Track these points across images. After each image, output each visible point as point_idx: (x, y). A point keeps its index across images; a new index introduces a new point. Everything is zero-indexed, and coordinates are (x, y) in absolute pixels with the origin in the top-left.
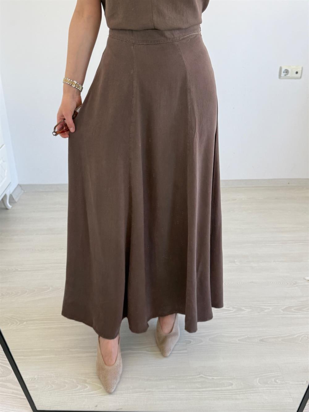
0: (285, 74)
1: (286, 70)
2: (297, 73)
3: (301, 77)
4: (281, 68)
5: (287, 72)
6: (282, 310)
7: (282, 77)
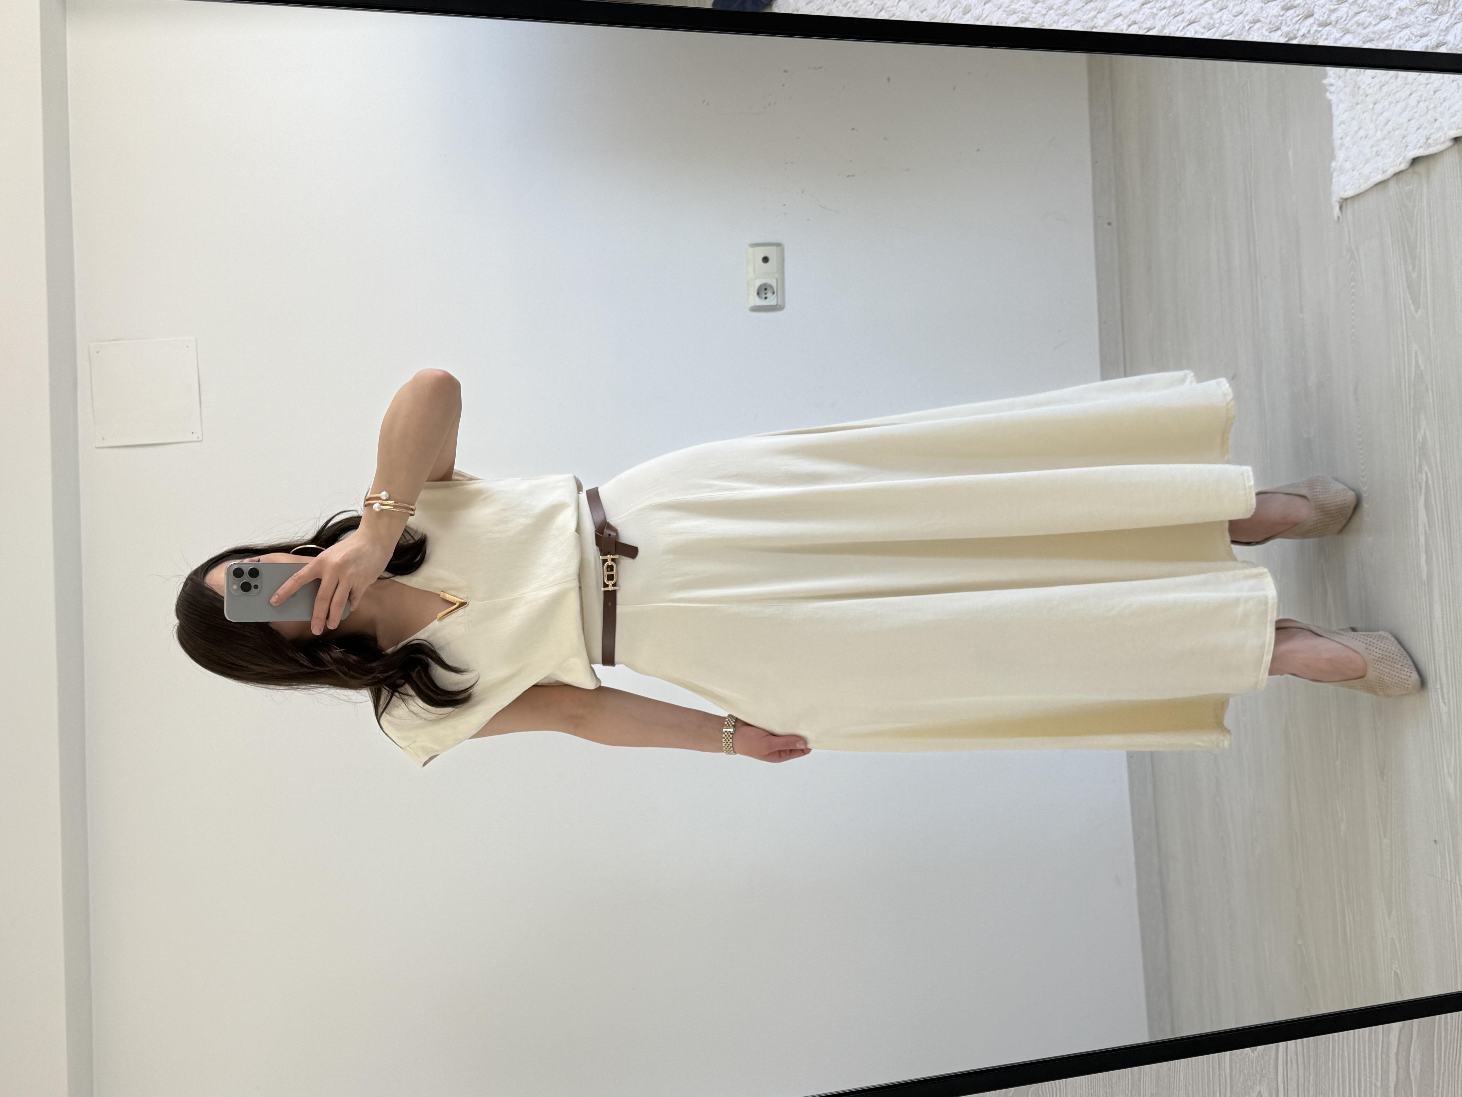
0: (769, 294)
1: (758, 294)
2: (766, 259)
3: (778, 245)
4: (756, 309)
5: (766, 289)
7: (779, 303)
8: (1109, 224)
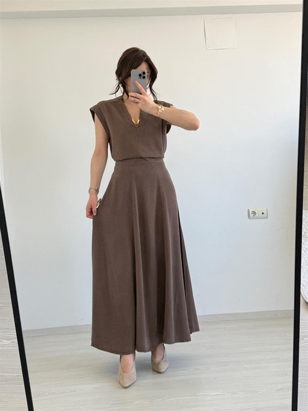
0: (253, 215)
1: (253, 211)
2: (263, 213)
3: (267, 217)
4: (249, 211)
5: (254, 214)
6: (275, 391)
7: (251, 218)
8: (276, 315)
